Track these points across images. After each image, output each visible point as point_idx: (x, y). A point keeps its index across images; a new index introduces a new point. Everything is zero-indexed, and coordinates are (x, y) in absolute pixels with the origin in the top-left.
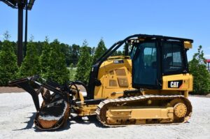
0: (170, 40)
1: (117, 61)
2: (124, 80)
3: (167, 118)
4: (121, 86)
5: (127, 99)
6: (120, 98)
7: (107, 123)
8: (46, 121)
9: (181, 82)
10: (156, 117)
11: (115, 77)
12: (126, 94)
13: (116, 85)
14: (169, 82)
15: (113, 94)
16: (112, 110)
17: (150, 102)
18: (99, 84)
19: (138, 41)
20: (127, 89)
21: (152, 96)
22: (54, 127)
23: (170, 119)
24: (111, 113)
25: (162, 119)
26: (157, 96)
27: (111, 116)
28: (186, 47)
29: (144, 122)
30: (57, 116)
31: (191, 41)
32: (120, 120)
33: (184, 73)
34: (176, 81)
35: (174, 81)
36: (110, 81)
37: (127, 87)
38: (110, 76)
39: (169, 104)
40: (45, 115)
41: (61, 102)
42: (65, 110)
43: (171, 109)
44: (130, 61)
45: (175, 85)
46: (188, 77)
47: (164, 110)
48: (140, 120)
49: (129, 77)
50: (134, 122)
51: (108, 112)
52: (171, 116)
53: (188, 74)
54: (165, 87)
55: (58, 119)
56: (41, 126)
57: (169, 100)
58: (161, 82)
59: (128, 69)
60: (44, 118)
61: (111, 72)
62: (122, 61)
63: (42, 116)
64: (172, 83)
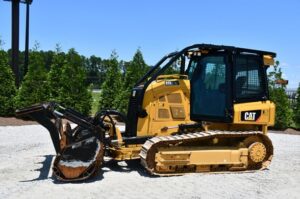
0: (245, 53)
1: (169, 82)
2: (179, 109)
3: (238, 163)
4: (175, 119)
5: (185, 137)
6: (173, 134)
7: (155, 171)
8: (69, 167)
9: (258, 113)
10: (225, 162)
11: (167, 105)
12: (182, 129)
13: (168, 117)
14: (243, 113)
15: (164, 130)
16: (164, 153)
17: (216, 141)
18: (144, 114)
19: (199, 54)
20: (184, 123)
21: (220, 133)
22: (81, 176)
23: (243, 165)
24: (163, 156)
25: (232, 165)
26: (226, 133)
27: (163, 160)
28: (266, 64)
29: (208, 169)
30: (85, 161)
31: (273, 55)
32: (174, 166)
33: (264, 100)
34: (252, 111)
35: (249, 112)
36: (160, 110)
37: (183, 119)
38: (159, 104)
39: (241, 144)
40: (69, 159)
41: (91, 140)
42: (97, 152)
43: (245, 151)
44: (187, 83)
46: (268, 106)
47: (235, 152)
48: (202, 166)
49: (186, 104)
50: (193, 169)
51: (158, 155)
52: (245, 160)
53: (268, 102)
54: (237, 120)
55: (87, 165)
56: (62, 176)
57: (241, 138)
58: (232, 112)
59: (185, 94)
60: (67, 164)
61: (162, 98)
62: (177, 83)
63: (64, 160)
64: (247, 114)
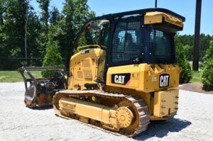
0: (126, 17)
2: (89, 72)
10: (98, 119)
11: (82, 68)
13: (82, 77)
14: (113, 76)
15: (76, 86)
16: (63, 101)
22: (31, 105)
23: (112, 126)
25: (103, 124)
27: (62, 106)
29: (87, 121)
30: (32, 97)
33: (137, 64)
34: (121, 75)
35: (118, 75)
36: (78, 72)
37: (91, 79)
39: (116, 106)
40: (28, 95)
44: (97, 51)
45: (121, 80)
49: (93, 68)
52: (114, 122)
54: (109, 83)
55: (32, 99)
59: (93, 60)
61: (79, 63)
62: (88, 51)
64: (116, 76)
